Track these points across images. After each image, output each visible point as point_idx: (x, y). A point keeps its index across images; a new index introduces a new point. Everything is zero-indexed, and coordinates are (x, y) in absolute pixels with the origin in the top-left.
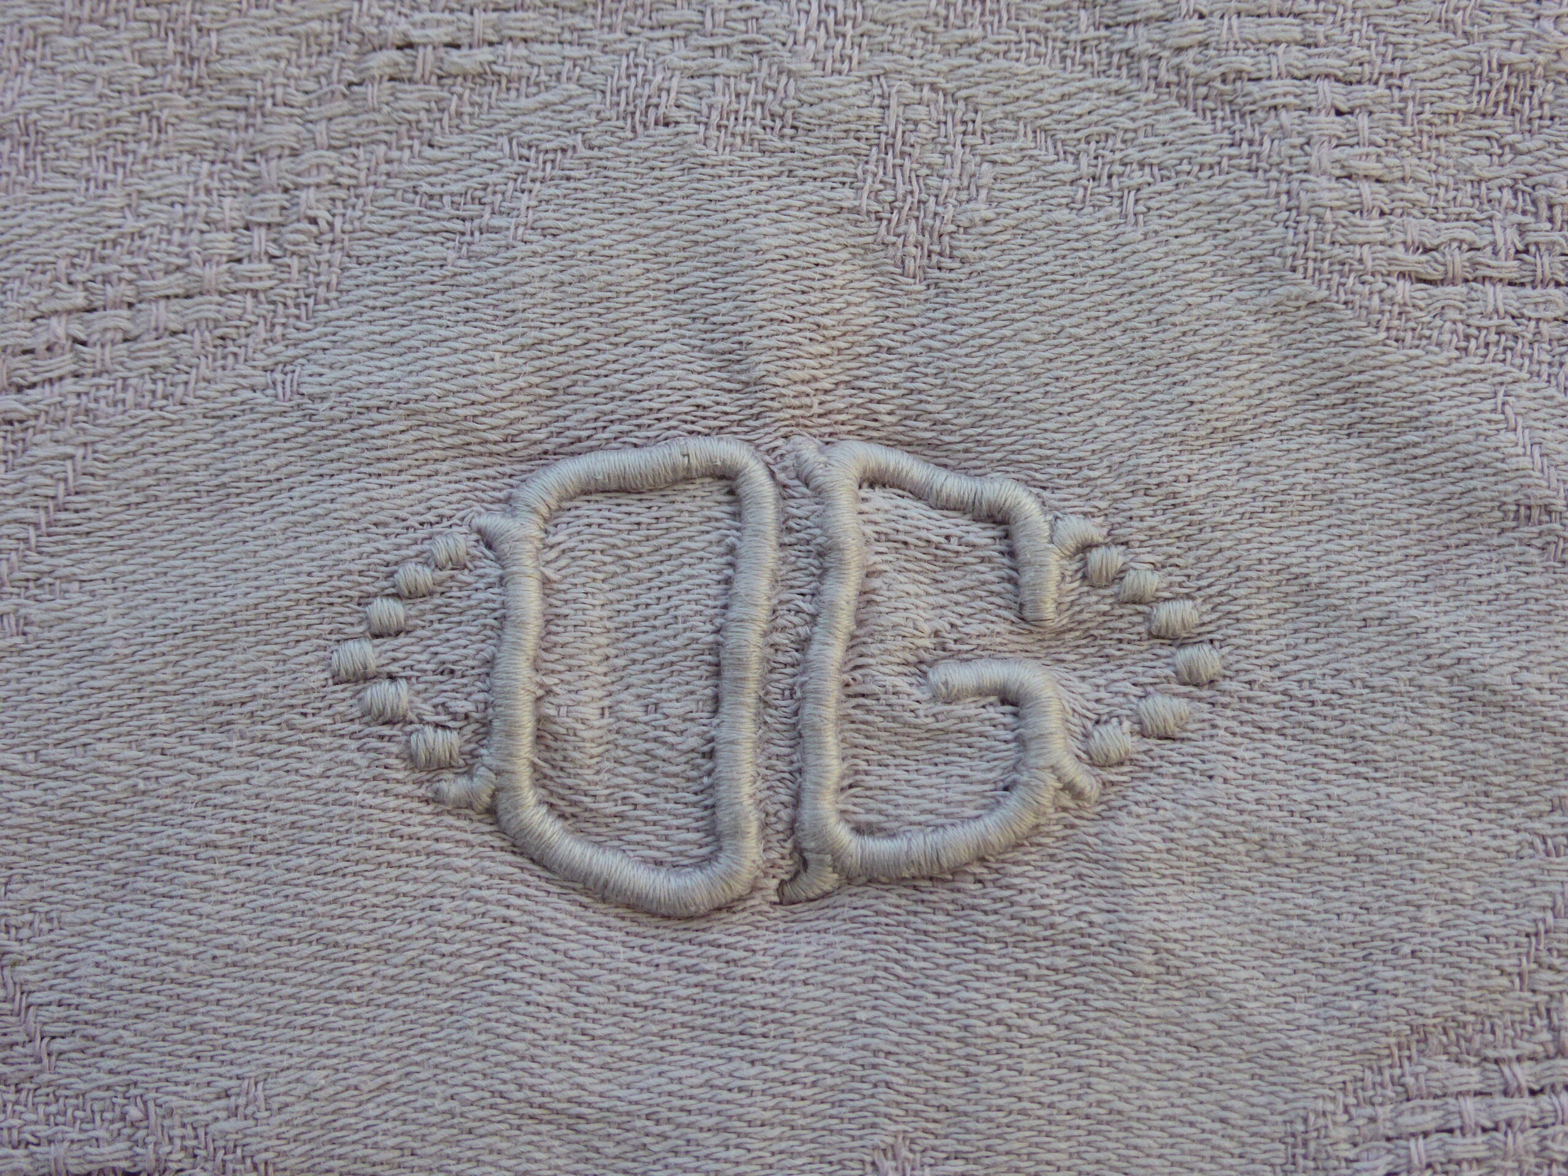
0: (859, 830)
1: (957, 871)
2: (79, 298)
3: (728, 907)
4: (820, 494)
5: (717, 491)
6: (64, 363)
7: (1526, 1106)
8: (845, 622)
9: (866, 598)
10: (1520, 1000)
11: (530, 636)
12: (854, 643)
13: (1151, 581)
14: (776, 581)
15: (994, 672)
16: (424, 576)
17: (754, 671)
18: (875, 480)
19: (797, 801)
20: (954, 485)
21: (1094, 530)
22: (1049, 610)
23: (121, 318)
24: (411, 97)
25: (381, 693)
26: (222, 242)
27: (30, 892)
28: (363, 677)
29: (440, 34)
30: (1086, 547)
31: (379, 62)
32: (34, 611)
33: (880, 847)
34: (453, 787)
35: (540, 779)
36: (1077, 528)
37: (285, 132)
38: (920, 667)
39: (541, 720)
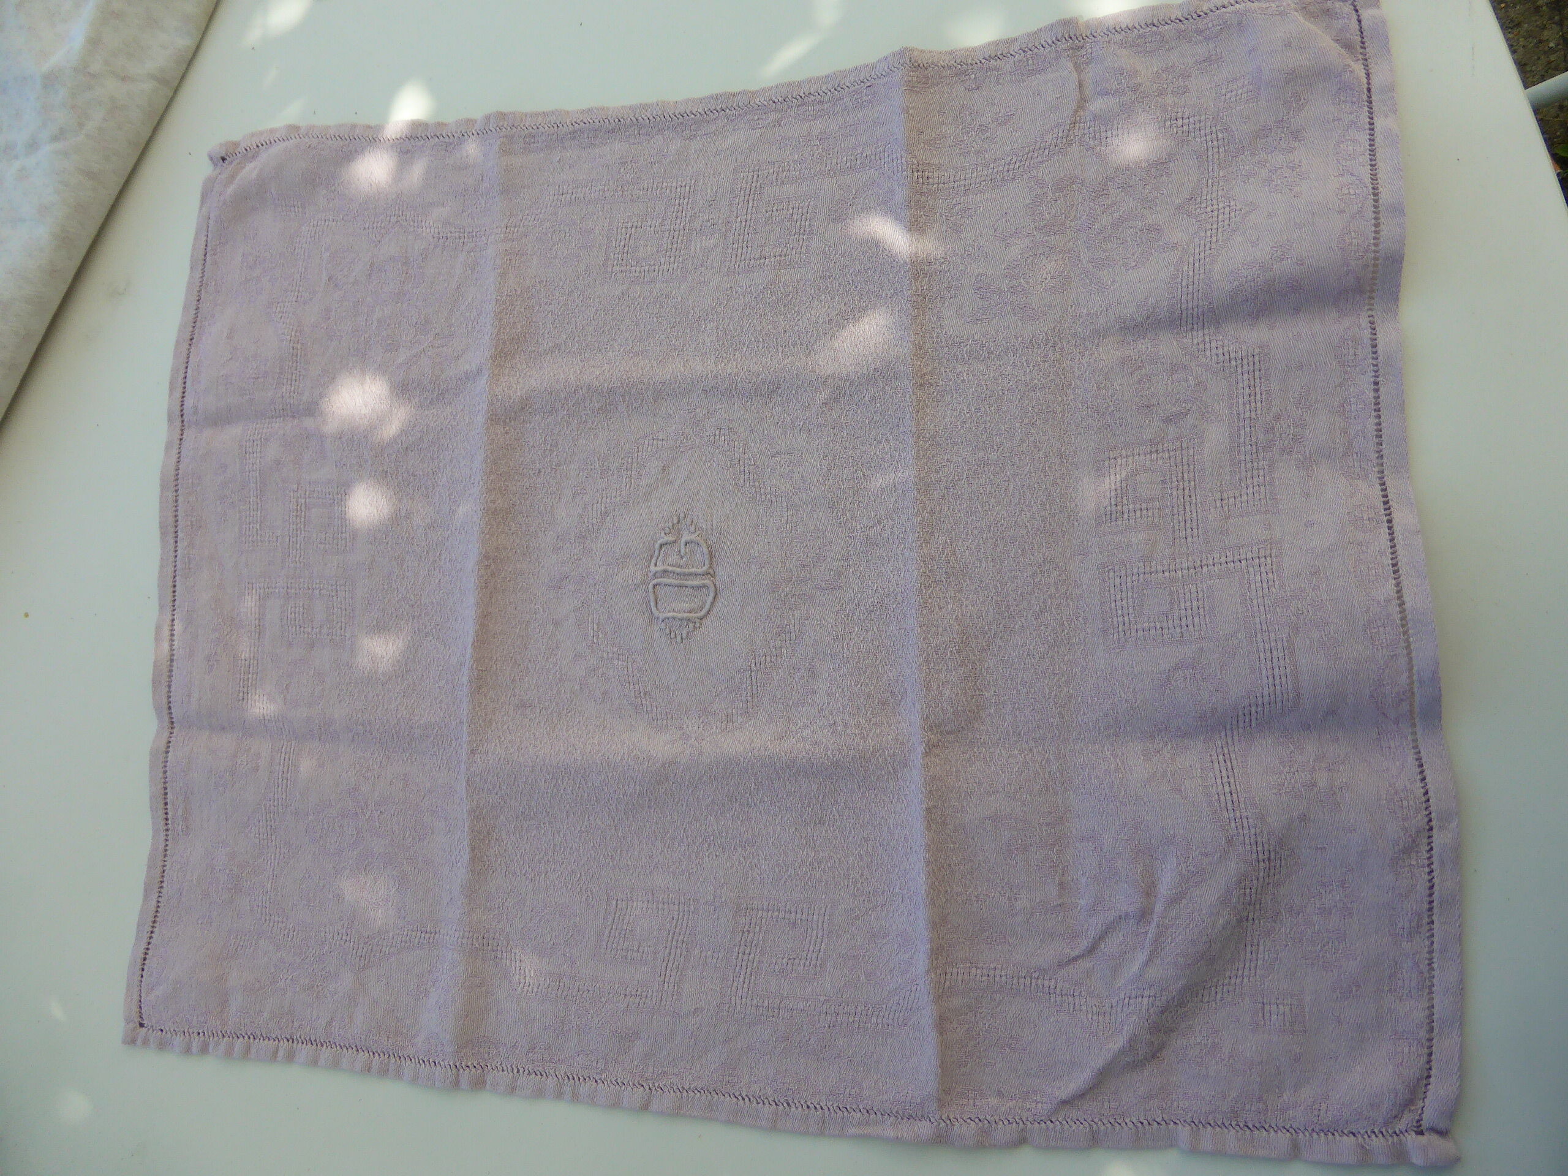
0: (704, 566)
1: (710, 551)
2: (627, 684)
3: (715, 585)
4: (657, 572)
5: (658, 588)
6: (637, 686)
7: (746, 468)
8: (674, 569)
9: (672, 565)
10: (731, 470)
11: (675, 614)
12: (678, 567)
13: (671, 524)
14: (669, 578)
15: (682, 547)
16: (668, 630)
17: (681, 582)
18: (656, 565)
19: (700, 575)
20: (657, 553)
21: (663, 532)
22: (674, 539)
23: (631, 678)
24: (601, 636)
25: (684, 636)
26: (620, 663)
27: (712, 688)
28: (682, 638)
29: (592, 632)
30: (665, 533)
31: (595, 641)
32: (672, 688)
33: (707, 562)
34: (698, 625)
35: (697, 612)
36: (663, 534)
37: (605, 654)
38: (682, 557)
39: (688, 612)
